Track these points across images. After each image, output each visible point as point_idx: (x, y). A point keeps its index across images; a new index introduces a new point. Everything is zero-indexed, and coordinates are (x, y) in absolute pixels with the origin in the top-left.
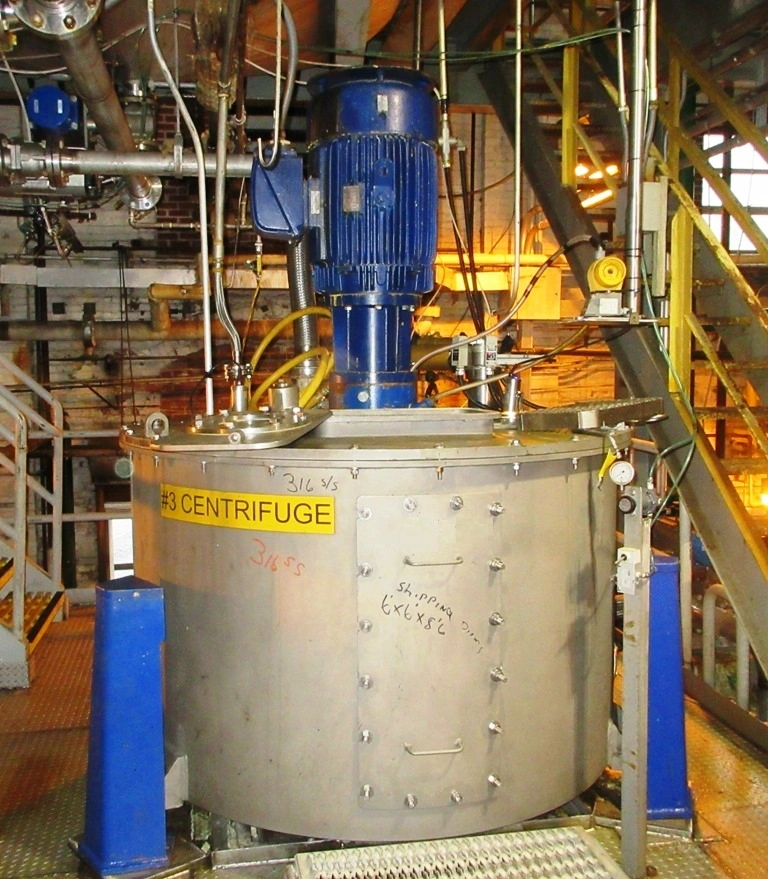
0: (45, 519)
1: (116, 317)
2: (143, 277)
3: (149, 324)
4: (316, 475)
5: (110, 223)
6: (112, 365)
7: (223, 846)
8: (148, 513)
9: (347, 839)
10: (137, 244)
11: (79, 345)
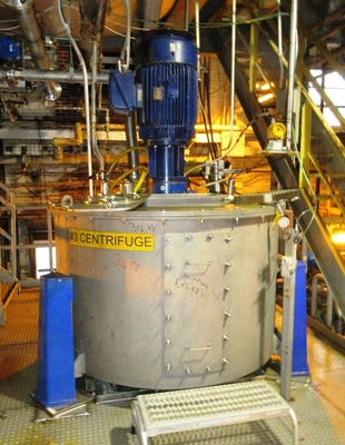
0: (7, 248)
1: (37, 153)
2: (50, 134)
3: (54, 157)
4: (145, 224)
5: (34, 108)
6: (35, 176)
7: (102, 394)
8: (63, 242)
9: (158, 388)
10: (46, 118)
11: (19, 167)
